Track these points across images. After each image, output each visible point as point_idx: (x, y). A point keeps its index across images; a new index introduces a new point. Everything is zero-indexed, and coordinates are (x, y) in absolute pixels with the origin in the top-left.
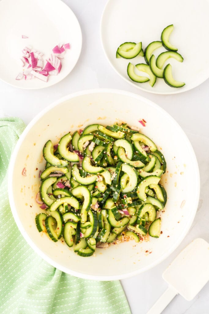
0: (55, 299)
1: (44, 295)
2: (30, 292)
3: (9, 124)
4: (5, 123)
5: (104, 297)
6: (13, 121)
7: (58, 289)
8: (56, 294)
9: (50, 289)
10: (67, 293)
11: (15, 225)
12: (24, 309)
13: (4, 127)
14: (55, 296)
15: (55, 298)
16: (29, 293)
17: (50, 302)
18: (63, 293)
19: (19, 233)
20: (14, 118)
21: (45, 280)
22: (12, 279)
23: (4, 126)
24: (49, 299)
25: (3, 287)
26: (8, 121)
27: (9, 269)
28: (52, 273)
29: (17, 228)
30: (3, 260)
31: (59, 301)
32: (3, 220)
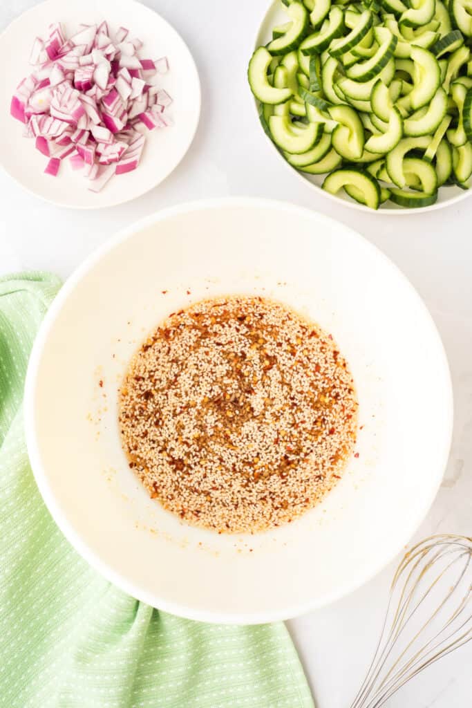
0: (139, 673)
1: (112, 664)
2: (81, 658)
3: (29, 286)
4: (22, 284)
5: (249, 663)
6: (40, 280)
7: (145, 651)
8: (139, 664)
9: (126, 650)
10: (166, 660)
11: (45, 510)
12: (71, 696)
13: (19, 293)
14: (136, 668)
15: (138, 670)
16: (79, 661)
17: (125, 679)
18: (156, 659)
19: (55, 528)
20: (41, 272)
21: (115, 632)
22: (41, 630)
23: (20, 290)
24: (123, 673)
25: (20, 649)
26: (28, 279)
27: (34, 607)
28: (129, 615)
29: (50, 518)
30: (19, 588)
31: (147, 677)
32: (18, 499)
